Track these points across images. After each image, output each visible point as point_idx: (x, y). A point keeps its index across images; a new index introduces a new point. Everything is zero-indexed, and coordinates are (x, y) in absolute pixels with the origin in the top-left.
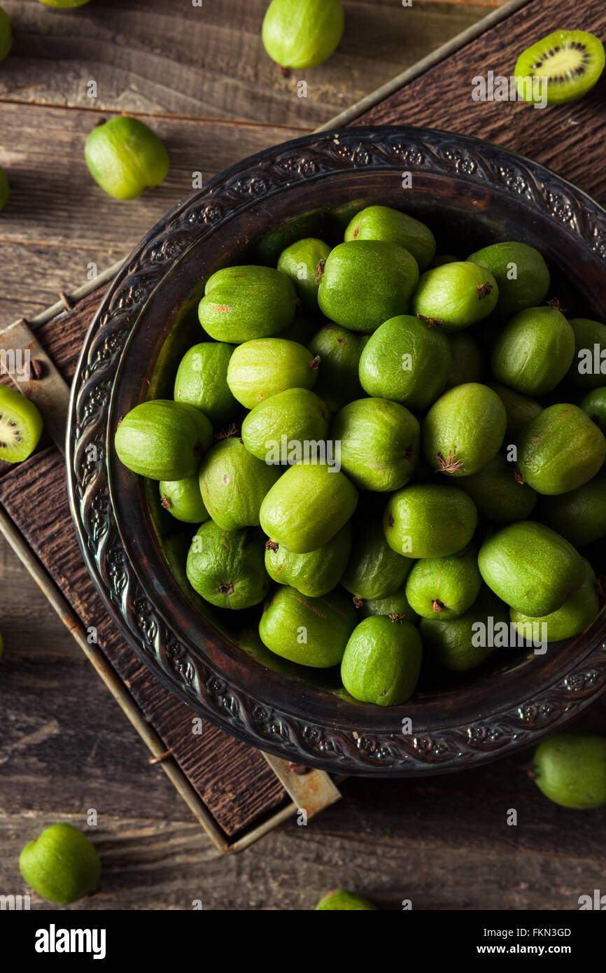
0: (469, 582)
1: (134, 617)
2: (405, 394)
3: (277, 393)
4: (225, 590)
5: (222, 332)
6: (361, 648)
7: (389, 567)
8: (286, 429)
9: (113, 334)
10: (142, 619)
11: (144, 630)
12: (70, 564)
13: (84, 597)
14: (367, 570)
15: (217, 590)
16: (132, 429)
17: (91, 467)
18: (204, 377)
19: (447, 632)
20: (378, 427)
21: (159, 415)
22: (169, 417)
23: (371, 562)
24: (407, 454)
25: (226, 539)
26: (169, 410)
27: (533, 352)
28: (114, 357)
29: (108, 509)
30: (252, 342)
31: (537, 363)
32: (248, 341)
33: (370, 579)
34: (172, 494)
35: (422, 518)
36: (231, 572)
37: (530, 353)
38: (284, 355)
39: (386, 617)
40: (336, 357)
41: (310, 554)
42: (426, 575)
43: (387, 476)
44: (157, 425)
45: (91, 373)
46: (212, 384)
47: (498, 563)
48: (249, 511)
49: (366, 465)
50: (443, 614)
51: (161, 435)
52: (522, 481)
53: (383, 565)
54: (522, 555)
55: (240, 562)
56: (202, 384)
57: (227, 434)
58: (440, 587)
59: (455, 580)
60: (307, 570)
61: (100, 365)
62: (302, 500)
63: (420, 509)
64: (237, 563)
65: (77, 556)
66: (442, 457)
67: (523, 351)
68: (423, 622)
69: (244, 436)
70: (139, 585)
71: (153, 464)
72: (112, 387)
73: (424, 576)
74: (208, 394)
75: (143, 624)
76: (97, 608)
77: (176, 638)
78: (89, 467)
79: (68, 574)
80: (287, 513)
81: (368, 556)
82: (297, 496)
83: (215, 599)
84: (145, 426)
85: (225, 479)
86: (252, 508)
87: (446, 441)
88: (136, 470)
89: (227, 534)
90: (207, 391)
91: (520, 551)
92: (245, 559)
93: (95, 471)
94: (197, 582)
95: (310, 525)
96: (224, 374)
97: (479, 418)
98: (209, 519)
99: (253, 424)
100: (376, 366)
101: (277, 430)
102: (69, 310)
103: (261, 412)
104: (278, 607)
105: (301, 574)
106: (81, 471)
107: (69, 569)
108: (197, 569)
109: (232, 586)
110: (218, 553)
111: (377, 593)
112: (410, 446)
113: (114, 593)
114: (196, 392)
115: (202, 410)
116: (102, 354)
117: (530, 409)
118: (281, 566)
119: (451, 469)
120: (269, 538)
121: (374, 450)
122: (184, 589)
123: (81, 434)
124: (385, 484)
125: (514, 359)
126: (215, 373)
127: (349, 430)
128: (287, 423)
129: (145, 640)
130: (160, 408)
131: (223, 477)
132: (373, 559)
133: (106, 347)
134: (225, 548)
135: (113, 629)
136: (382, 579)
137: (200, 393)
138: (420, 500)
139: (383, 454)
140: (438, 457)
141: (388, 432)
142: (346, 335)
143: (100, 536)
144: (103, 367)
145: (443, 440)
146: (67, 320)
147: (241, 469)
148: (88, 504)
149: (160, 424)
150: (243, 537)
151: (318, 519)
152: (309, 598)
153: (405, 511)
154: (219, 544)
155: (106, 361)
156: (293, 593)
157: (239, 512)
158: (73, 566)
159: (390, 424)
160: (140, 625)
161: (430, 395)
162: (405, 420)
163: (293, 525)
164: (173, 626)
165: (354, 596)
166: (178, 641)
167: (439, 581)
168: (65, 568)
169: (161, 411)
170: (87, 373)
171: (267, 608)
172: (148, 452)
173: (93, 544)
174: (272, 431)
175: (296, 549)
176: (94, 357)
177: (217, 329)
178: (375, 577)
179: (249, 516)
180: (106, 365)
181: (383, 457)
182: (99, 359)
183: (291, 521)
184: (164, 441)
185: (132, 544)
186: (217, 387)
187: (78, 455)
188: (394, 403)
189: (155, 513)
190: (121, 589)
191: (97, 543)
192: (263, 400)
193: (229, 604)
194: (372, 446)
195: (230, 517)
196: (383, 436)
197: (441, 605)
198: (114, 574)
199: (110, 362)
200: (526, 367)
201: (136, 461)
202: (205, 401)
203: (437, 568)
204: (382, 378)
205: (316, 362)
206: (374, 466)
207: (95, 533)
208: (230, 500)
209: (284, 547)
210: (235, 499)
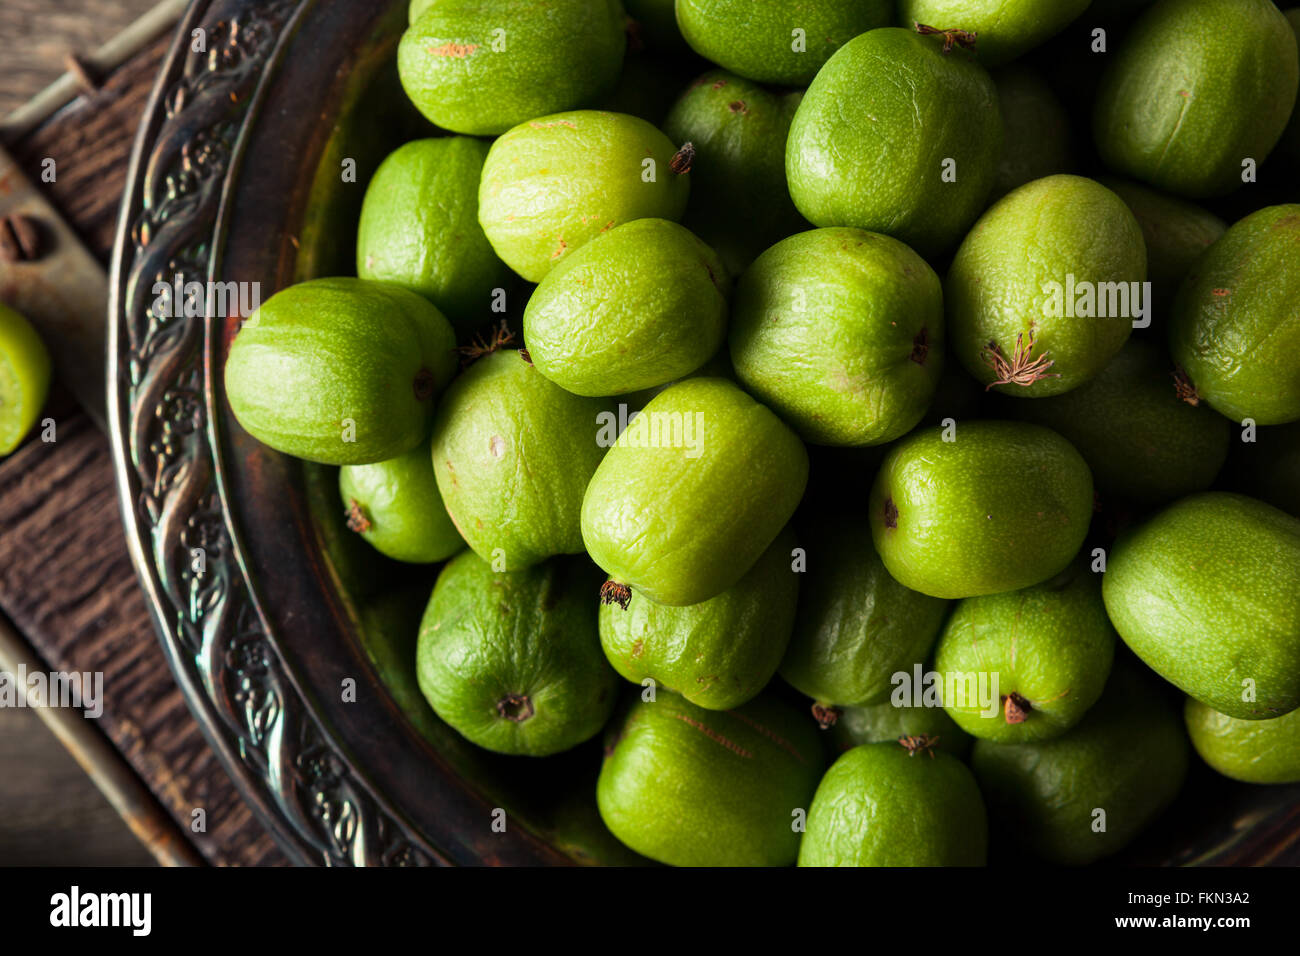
0: (1088, 646)
1: (302, 797)
2: (899, 211)
3: (598, 235)
4: (511, 710)
5: (459, 106)
6: (842, 822)
7: (891, 625)
8: (630, 313)
9: (198, 132)
10: (320, 797)
11: (327, 825)
12: (142, 688)
13: (181, 762)
14: (840, 636)
15: (492, 711)
16: (264, 347)
17: (173, 449)
18: (424, 217)
19: (1040, 772)
20: (844, 292)
21: (326, 309)
22: (350, 314)
23: (848, 616)
24: (917, 350)
25: (505, 591)
26: (349, 296)
27: (1198, 89)
28: (207, 188)
29: (220, 544)
30: (532, 123)
31: (1211, 114)
32: (521, 122)
33: (850, 657)
34: (372, 497)
35: (966, 498)
36: (522, 665)
37: (1191, 93)
38: (609, 145)
39: (895, 745)
40: (730, 145)
41: (706, 607)
42: (982, 638)
43: (873, 404)
44: (322, 333)
45: (155, 229)
46: (446, 231)
47: (1154, 593)
48: (554, 518)
49: (821, 383)
50: (1030, 729)
51: (334, 356)
52: (1193, 396)
53: (878, 621)
54: (1212, 570)
55: (542, 640)
56: (421, 233)
57: (489, 345)
58: (1019, 662)
59: (1053, 643)
60: (702, 645)
61: (175, 209)
62: (678, 477)
63: (958, 478)
64: (536, 644)
65: (155, 668)
66: (1000, 351)
67: (1173, 90)
68: (982, 751)
69: (530, 340)
70: (309, 718)
71: (320, 425)
72: (208, 258)
73: (977, 639)
74: (437, 254)
75: (323, 811)
76: (211, 786)
77: (403, 835)
78: (169, 451)
79: (138, 712)
80: (647, 510)
81: (839, 604)
82: (665, 470)
83: (490, 735)
84: (295, 337)
85: (493, 447)
86: (560, 508)
87: (1007, 311)
88: (281, 446)
89: (508, 578)
90: (434, 248)
91: (1207, 560)
92: (554, 634)
93: (184, 458)
94: (444, 697)
95: (702, 534)
96: (472, 205)
97: (1083, 251)
98: (463, 548)
99: (549, 307)
100: (826, 152)
101: (609, 315)
102: (92, 92)
103: (565, 277)
104: (637, 741)
105: (690, 653)
106: (150, 460)
107: (139, 700)
108: (443, 667)
109: (529, 701)
110: (488, 624)
111: (869, 688)
112: (924, 331)
113: (248, 743)
114: (410, 254)
115: (428, 295)
116: (178, 182)
117: (1199, 230)
118: (640, 642)
119: (1024, 379)
120: (604, 576)
121: (839, 345)
122: (416, 718)
123: (143, 375)
124: (870, 424)
125: (1152, 113)
126: (450, 205)
127: (777, 306)
128: (630, 299)
129: (329, 846)
130: (327, 294)
131: (487, 441)
132: (853, 609)
133: (187, 165)
134: (506, 611)
135: (254, 832)
136: (877, 655)
137: (418, 255)
138: (956, 459)
139: (861, 353)
140: (990, 353)
141: (870, 300)
142: (749, 93)
143: (206, 609)
144: (185, 212)
145: (1000, 311)
146: (87, 118)
147: (528, 420)
148: (172, 538)
149: (330, 329)
150: (545, 585)
151: (721, 518)
152: (709, 715)
153: (924, 485)
154: (490, 603)
155: (190, 198)
156: (671, 704)
157: (532, 523)
158: (148, 692)
159: (871, 281)
160: (316, 812)
161: (958, 210)
162: (907, 270)
163: (662, 537)
164: (396, 810)
165: (813, 701)
166: (407, 844)
167: (1014, 648)
168: (130, 697)
169: (330, 301)
170: (145, 229)
171: (613, 747)
172: (305, 398)
173: (191, 632)
174: (596, 320)
175: (673, 596)
176: (160, 190)
177: (446, 101)
178: (861, 650)
179: (555, 529)
180: (189, 208)
181: (861, 361)
182: (172, 195)
183: (655, 528)
184: (343, 367)
185: (285, 622)
186: (456, 238)
187: (140, 423)
188: (876, 236)
189: (334, 547)
190: (265, 731)
191: (199, 626)
192: (567, 254)
193: (523, 745)
194: (835, 337)
195: (512, 536)
196: (858, 309)
197: (1024, 705)
198: (246, 697)
199: (198, 201)
200: (1184, 126)
201: (278, 421)
202: (432, 271)
203: (1007, 618)
204: (844, 177)
205: (685, 157)
206: (840, 384)
207: (195, 604)
208: (508, 495)
209: (644, 594)
210: (520, 492)
